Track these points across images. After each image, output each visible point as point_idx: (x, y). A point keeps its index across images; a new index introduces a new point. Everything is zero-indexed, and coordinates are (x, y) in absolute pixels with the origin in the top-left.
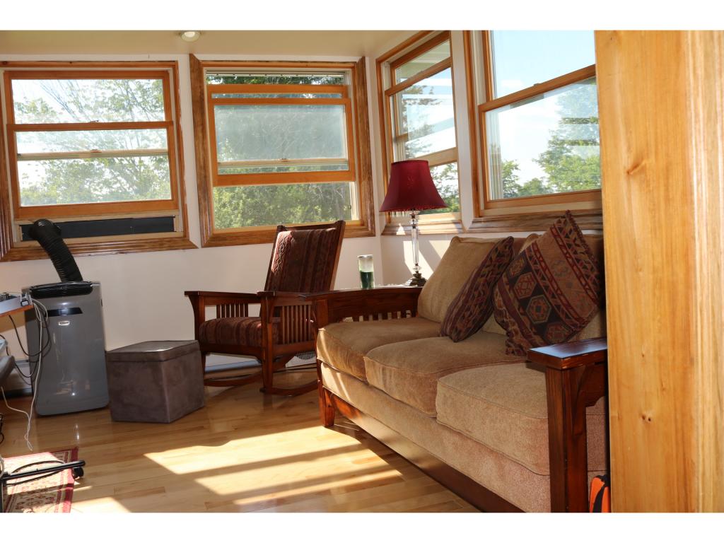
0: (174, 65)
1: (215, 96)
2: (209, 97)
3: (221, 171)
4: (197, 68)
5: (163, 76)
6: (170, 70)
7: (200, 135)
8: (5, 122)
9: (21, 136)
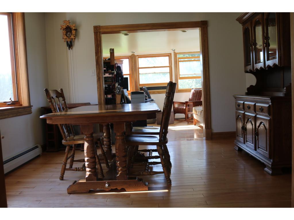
0: (171, 54)
1: (179, 60)
2: (178, 60)
3: (180, 76)
4: (176, 54)
5: (169, 56)
6: (170, 55)
7: (176, 69)
8: (137, 67)
9: (140, 70)
